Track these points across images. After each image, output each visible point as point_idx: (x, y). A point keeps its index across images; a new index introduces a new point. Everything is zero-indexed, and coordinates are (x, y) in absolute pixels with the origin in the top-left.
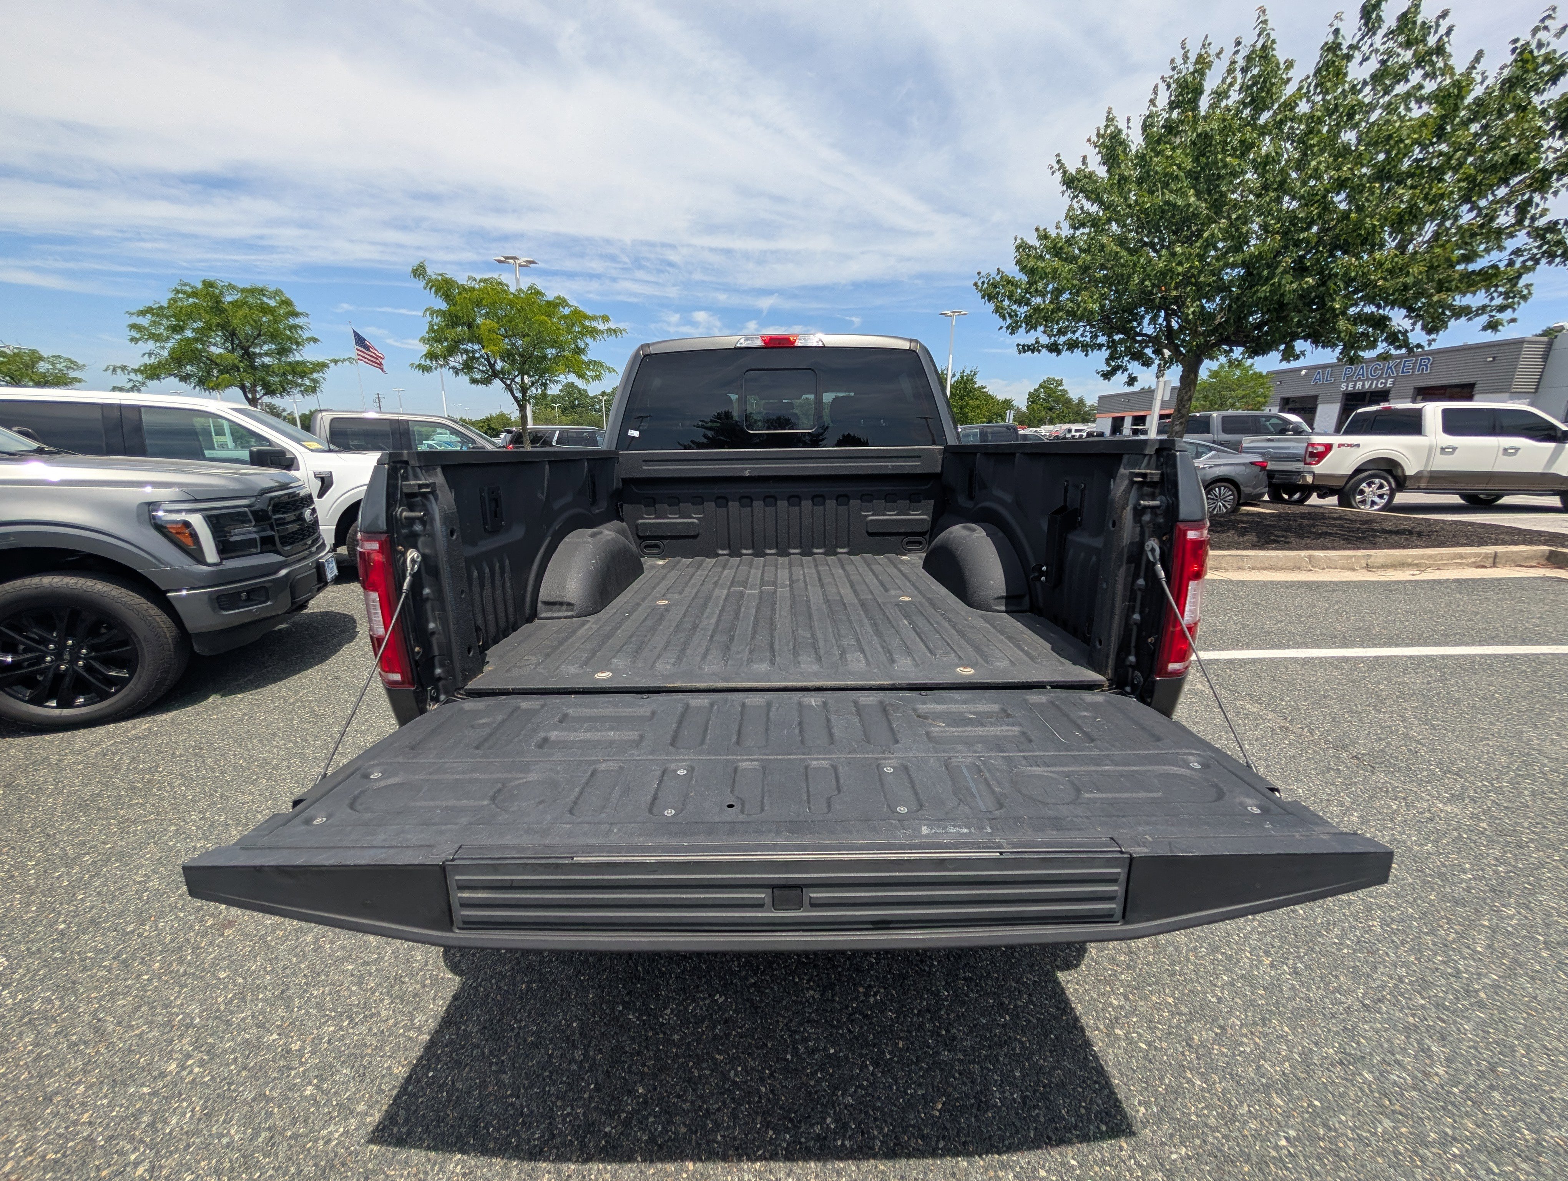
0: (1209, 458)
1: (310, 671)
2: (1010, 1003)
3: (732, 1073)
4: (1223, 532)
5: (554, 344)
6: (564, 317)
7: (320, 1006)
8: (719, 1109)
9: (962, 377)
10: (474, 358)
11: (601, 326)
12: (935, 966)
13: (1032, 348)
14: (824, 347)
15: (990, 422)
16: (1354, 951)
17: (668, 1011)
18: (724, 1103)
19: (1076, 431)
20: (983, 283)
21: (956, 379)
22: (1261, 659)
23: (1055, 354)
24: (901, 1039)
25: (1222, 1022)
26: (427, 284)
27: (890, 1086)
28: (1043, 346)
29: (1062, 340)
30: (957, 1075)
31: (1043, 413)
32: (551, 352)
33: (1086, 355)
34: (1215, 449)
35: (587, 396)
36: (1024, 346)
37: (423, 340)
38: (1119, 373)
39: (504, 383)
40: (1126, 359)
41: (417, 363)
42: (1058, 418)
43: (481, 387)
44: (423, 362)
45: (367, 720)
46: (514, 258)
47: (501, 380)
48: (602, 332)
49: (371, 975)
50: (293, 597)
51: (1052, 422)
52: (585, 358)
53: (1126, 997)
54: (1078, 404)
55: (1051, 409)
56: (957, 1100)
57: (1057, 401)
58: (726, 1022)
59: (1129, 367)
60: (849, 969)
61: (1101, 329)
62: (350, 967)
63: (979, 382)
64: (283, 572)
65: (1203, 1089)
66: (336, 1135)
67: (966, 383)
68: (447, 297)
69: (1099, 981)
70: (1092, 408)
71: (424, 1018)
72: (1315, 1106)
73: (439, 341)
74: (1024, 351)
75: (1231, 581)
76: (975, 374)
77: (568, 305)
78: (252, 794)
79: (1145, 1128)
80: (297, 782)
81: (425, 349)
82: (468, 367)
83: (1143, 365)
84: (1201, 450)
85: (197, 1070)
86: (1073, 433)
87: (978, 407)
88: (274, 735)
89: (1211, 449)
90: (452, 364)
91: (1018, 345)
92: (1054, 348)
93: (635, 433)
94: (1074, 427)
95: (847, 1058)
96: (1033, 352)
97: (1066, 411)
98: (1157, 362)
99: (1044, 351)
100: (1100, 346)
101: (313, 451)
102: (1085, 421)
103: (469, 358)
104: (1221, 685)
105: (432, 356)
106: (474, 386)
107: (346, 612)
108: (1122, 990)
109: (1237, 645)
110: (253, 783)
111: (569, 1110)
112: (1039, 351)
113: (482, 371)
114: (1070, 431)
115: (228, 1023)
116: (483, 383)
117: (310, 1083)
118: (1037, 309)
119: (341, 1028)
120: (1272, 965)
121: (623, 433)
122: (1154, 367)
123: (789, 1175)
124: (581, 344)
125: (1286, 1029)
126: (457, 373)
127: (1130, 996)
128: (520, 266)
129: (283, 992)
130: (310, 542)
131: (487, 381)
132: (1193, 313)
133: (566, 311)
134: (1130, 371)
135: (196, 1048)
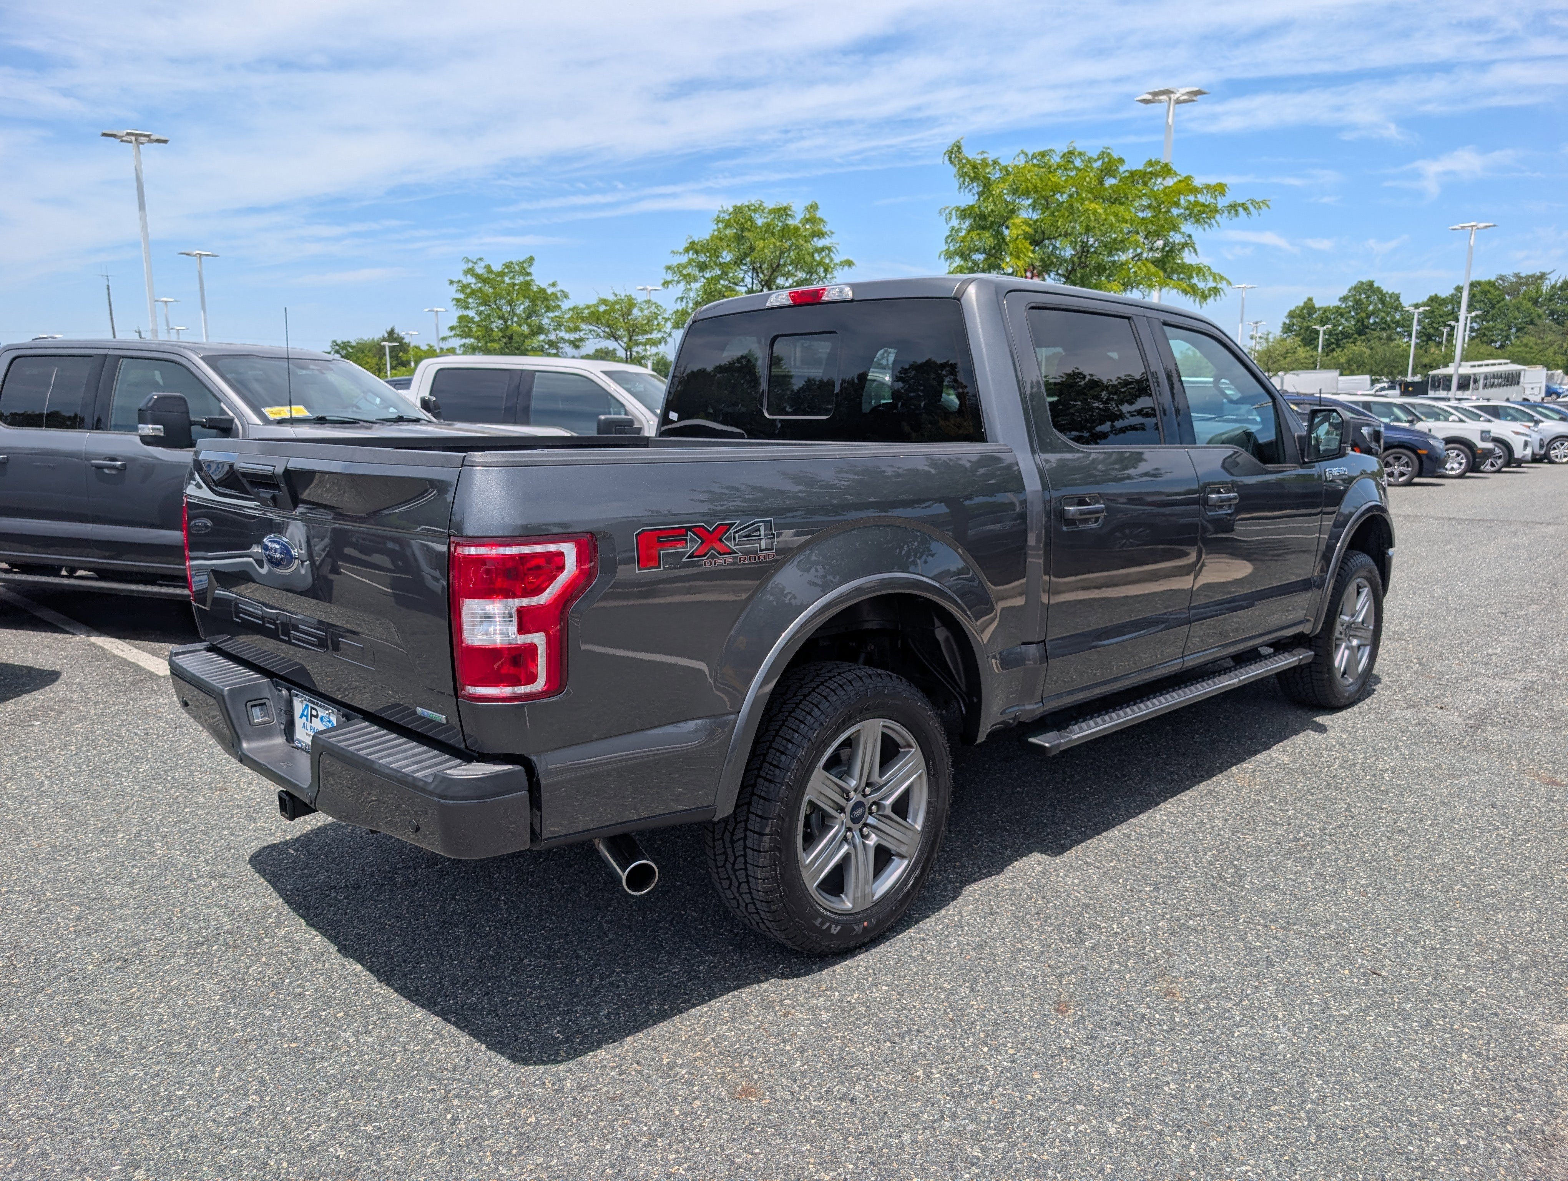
14: (853, 300)
35: (1397, 307)
46: (1168, 92)
128: (1178, 102)
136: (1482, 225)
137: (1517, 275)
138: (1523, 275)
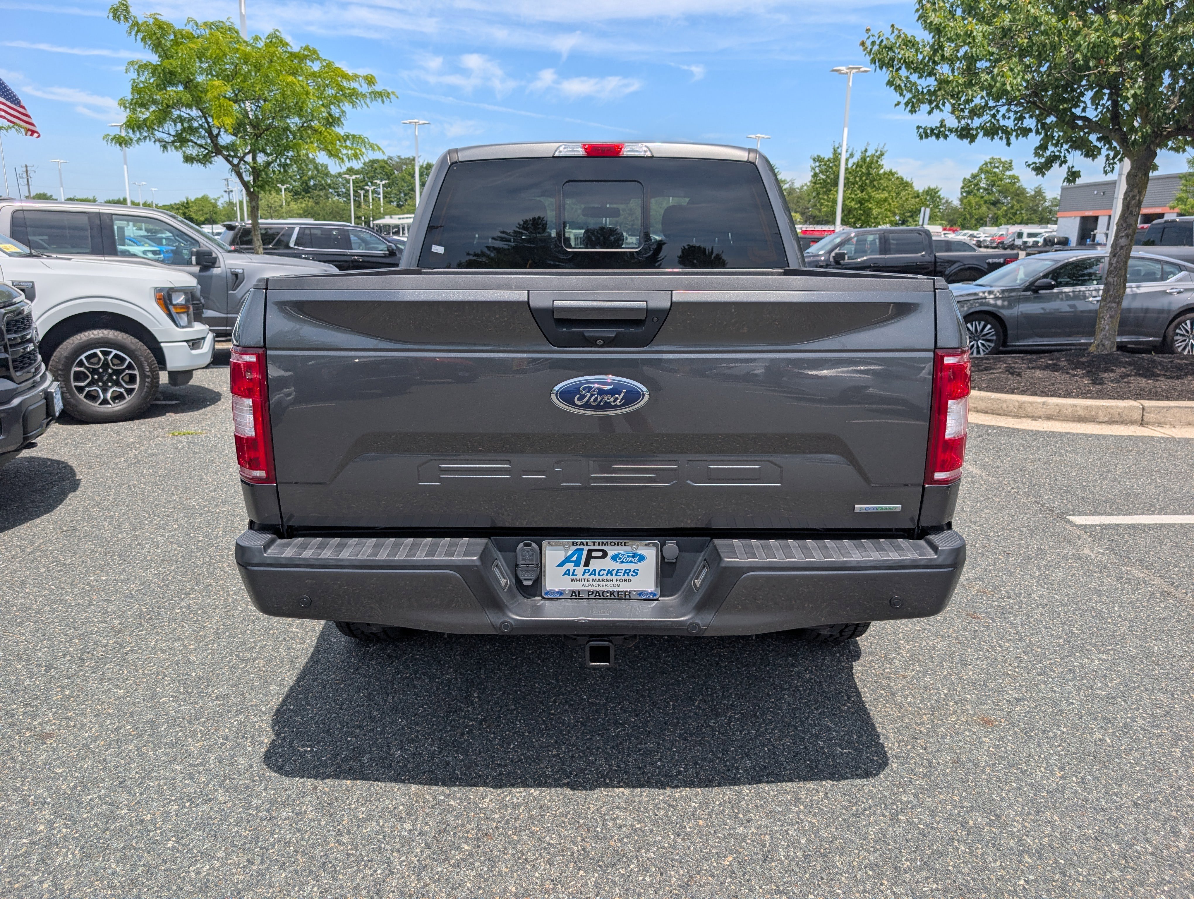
0: (1180, 280)
1: (38, 521)
2: (806, 798)
3: (547, 838)
4: (1178, 378)
5: (300, 111)
6: (314, 75)
7: (160, 793)
8: (537, 859)
9: (864, 159)
10: (190, 128)
11: (364, 88)
12: (740, 773)
13: (939, 132)
14: (652, 157)
15: (904, 222)
16: (1146, 768)
17: (487, 800)
18: (540, 855)
19: (1030, 235)
20: (873, 43)
21: (855, 160)
22: (1170, 525)
23: (966, 141)
24: (701, 819)
25: (998, 812)
26: (131, 27)
27: (689, 848)
28: (950, 130)
29: (976, 122)
30: (749, 841)
31: (984, 209)
32: (294, 122)
33: (1008, 144)
34: (1186, 269)
35: (327, 174)
36: (925, 130)
37: (122, 103)
38: (1056, 166)
39: (230, 162)
40: (1065, 147)
41: (112, 134)
42: (1005, 216)
43: (197, 167)
44: (123, 134)
45: (124, 570)
47: (226, 158)
48: (364, 95)
49: (200, 773)
50: (25, 433)
51: (995, 222)
52: (339, 131)
53: (915, 796)
54: (1034, 197)
55: (995, 203)
56: (746, 856)
57: (1004, 192)
58: (541, 807)
59: (1069, 158)
60: (658, 775)
61: (1027, 109)
62: (178, 768)
63: (887, 165)
64: (16, 402)
65: (965, 852)
66: (205, 870)
67: (869, 167)
68: (157, 46)
69: (894, 785)
70: (1056, 203)
71: (260, 802)
72: (1060, 863)
73: (143, 105)
74: (927, 136)
75: (1173, 439)
76: (882, 154)
77: (318, 58)
78: (23, 634)
79: (906, 873)
80: (67, 625)
81: (123, 116)
82: (181, 140)
83: (1087, 155)
84: (1168, 269)
85: (64, 830)
86: (1025, 239)
87: (886, 200)
88: (23, 582)
89: (1180, 268)
90: (158, 135)
91: (918, 127)
92: (966, 134)
93: (438, 249)
94: (1026, 230)
95: (652, 831)
96: (938, 137)
97: (1017, 206)
98: (1104, 152)
99: (952, 137)
100: (1026, 132)
101: (10, 255)
102: (1044, 221)
103: (184, 130)
104: (1113, 550)
105: (133, 125)
106: (188, 166)
107: (56, 458)
108: (913, 791)
109: (1150, 510)
110: (20, 624)
111: (404, 858)
112: (946, 137)
113: (201, 146)
114: (1020, 235)
115: (80, 803)
116: (199, 161)
117: (170, 840)
118: (943, 82)
119: (184, 807)
120: (1062, 777)
121: (425, 248)
122: (1101, 160)
123: (597, 895)
124: (335, 111)
125: (1056, 818)
126: (165, 148)
127: (920, 795)
129: (121, 783)
130: (33, 370)
131: (205, 160)
132: (1135, 96)
133: (316, 67)
134: (1070, 163)
135: (57, 817)
136: (421, 122)
137: (399, 157)
138: (403, 157)
